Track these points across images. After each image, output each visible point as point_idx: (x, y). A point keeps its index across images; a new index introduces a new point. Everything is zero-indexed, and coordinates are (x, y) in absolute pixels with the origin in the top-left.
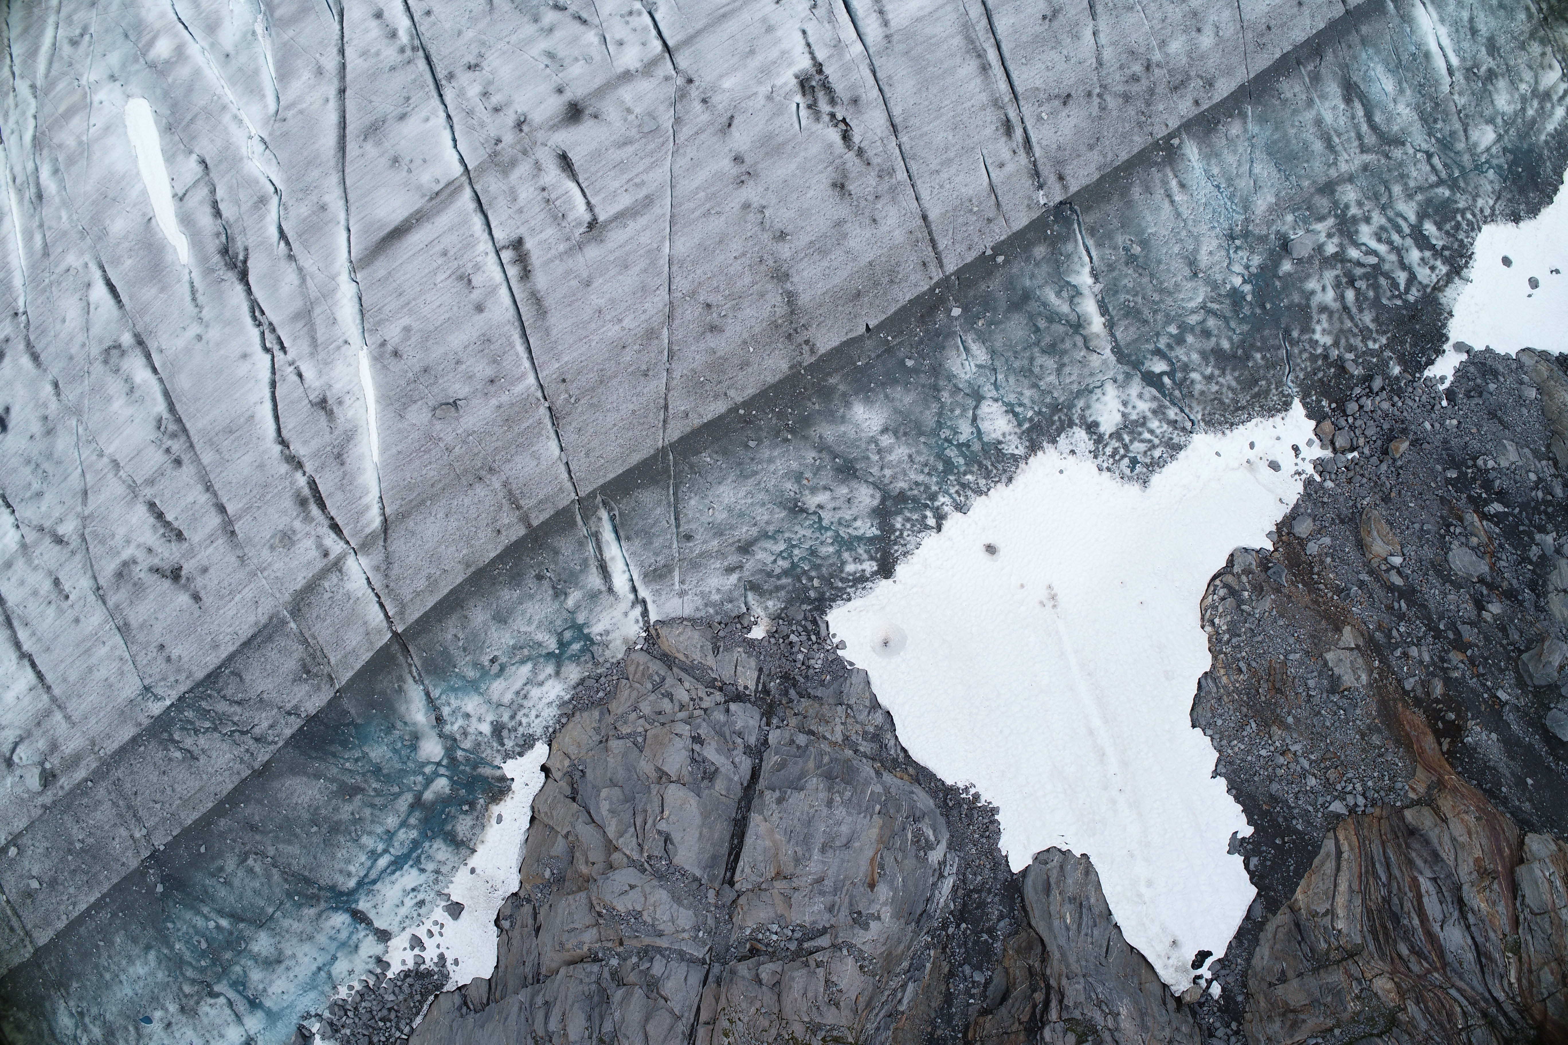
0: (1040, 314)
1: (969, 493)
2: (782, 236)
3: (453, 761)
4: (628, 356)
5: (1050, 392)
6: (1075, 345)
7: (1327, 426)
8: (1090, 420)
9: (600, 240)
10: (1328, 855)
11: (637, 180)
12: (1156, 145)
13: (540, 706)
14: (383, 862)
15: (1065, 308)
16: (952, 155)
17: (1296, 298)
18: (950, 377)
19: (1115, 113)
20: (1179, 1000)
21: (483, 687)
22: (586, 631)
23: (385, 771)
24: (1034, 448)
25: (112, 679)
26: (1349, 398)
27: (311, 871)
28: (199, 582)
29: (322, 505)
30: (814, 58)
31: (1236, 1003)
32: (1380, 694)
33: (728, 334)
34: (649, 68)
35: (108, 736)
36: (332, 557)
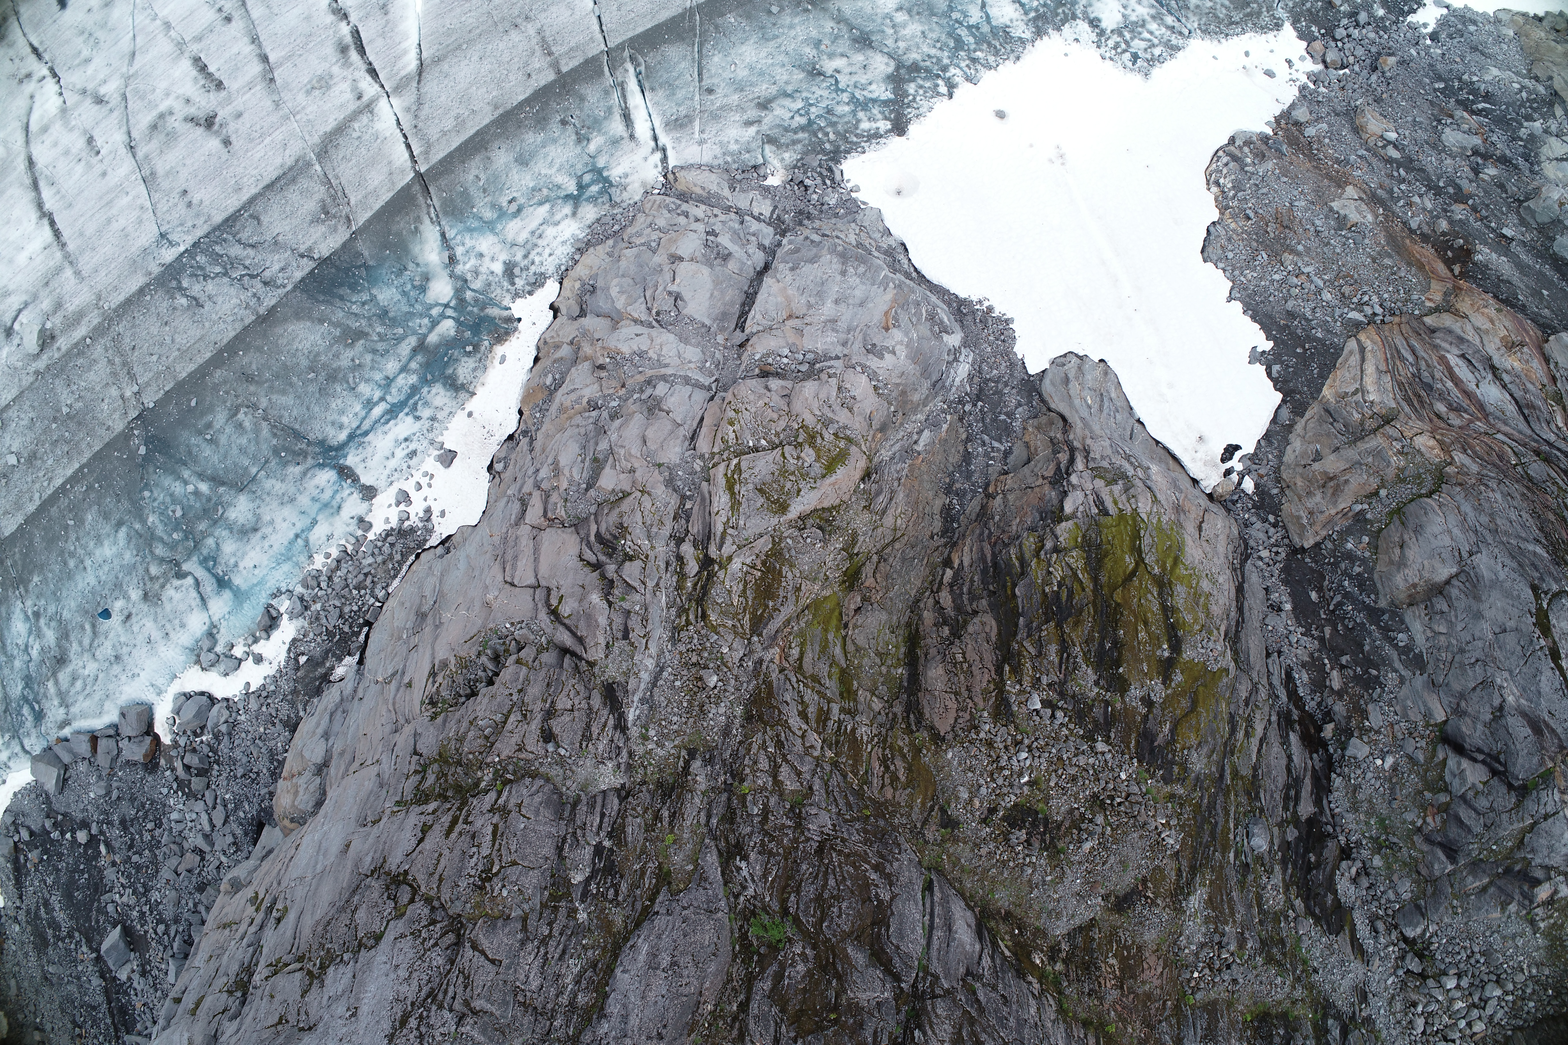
1: (979, 67)
3: (461, 302)
7: (1317, 46)
8: (1092, 16)
10: (1351, 352)
13: (555, 244)
14: (378, 411)
20: (1210, 496)
21: (499, 227)
22: (605, 174)
23: (391, 315)
25: (129, 229)
26: (1337, 27)
27: (302, 422)
28: (232, 127)
29: (362, 51)
31: (1271, 497)
32: (1387, 231)
35: (116, 288)
36: (365, 98)
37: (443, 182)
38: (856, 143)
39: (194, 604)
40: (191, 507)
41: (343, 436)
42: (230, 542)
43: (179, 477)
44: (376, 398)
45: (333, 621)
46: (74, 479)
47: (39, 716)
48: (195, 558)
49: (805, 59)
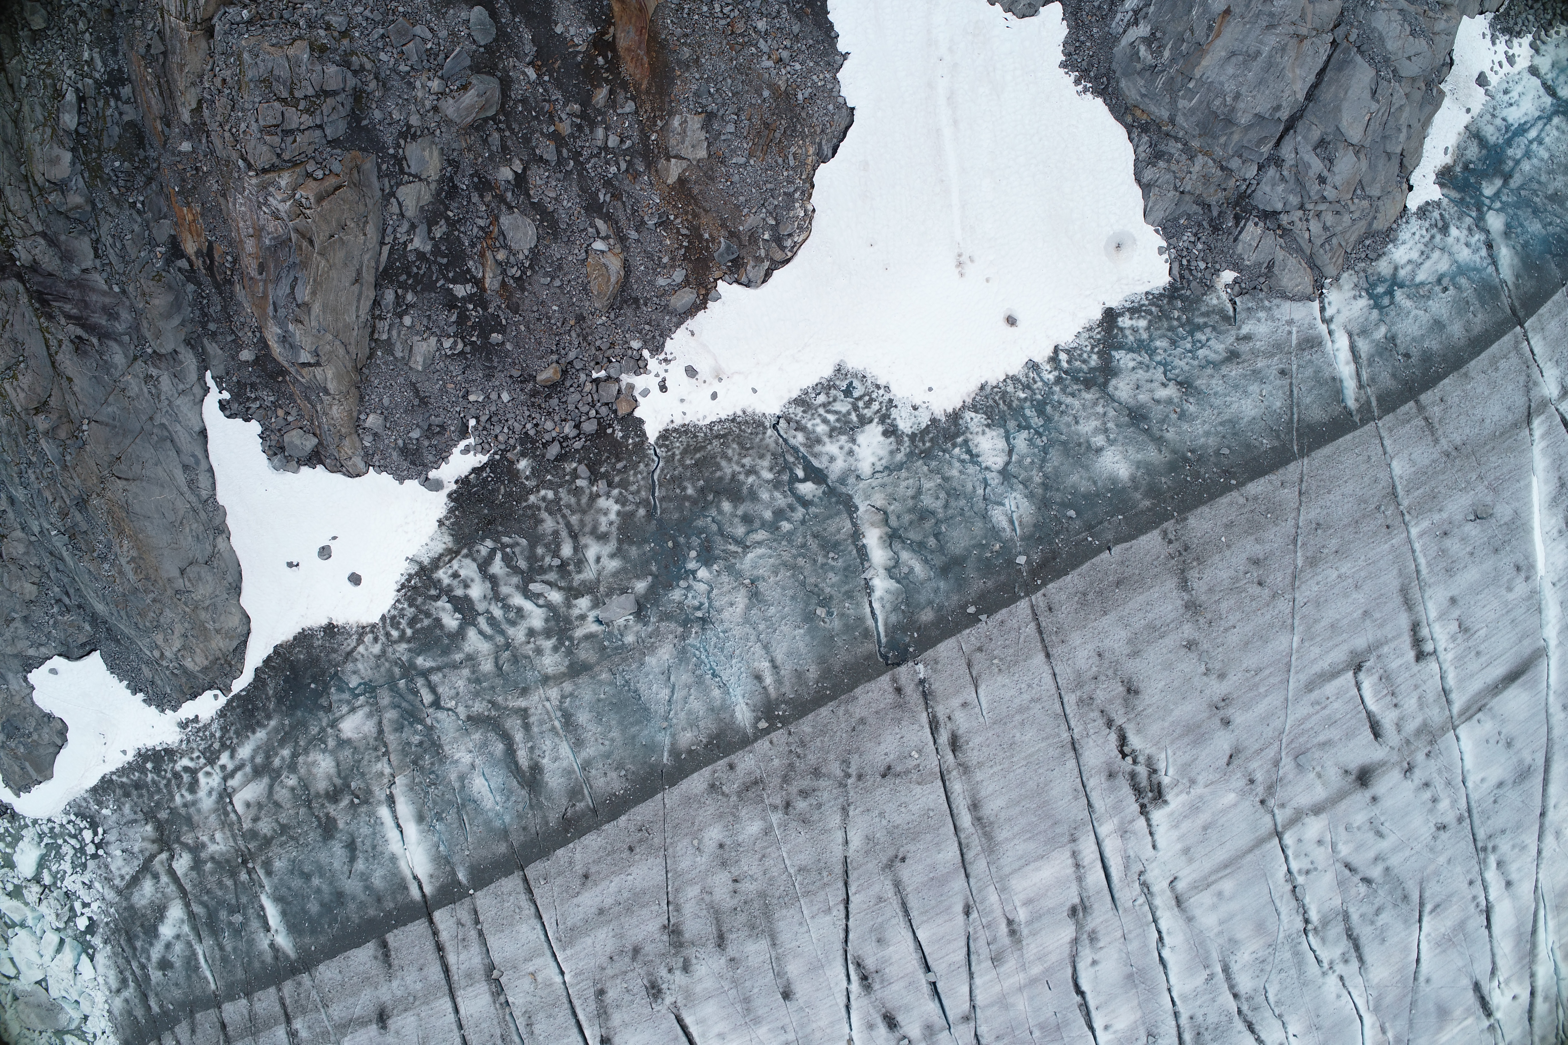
0: (932, 552)
1: (1024, 380)
2: (1190, 645)
3: (1479, 209)
4: (1334, 543)
5: (931, 471)
6: (898, 517)
7: (623, 410)
9: (1353, 653)
11: (1318, 707)
12: (785, 721)
13: (1411, 243)
14: (1534, 134)
15: (905, 555)
16: (1018, 718)
17: (634, 551)
18: (1030, 496)
19: (832, 757)
21: (1454, 268)
22: (1372, 302)
23: (1530, 210)
24: (955, 417)
26: (590, 437)
30: (1148, 820)
32: (663, 102)
33: (1244, 556)
34: (1296, 819)
37: (1502, 315)
38: (1153, 304)
44: (1536, 144)
49: (1194, 400)
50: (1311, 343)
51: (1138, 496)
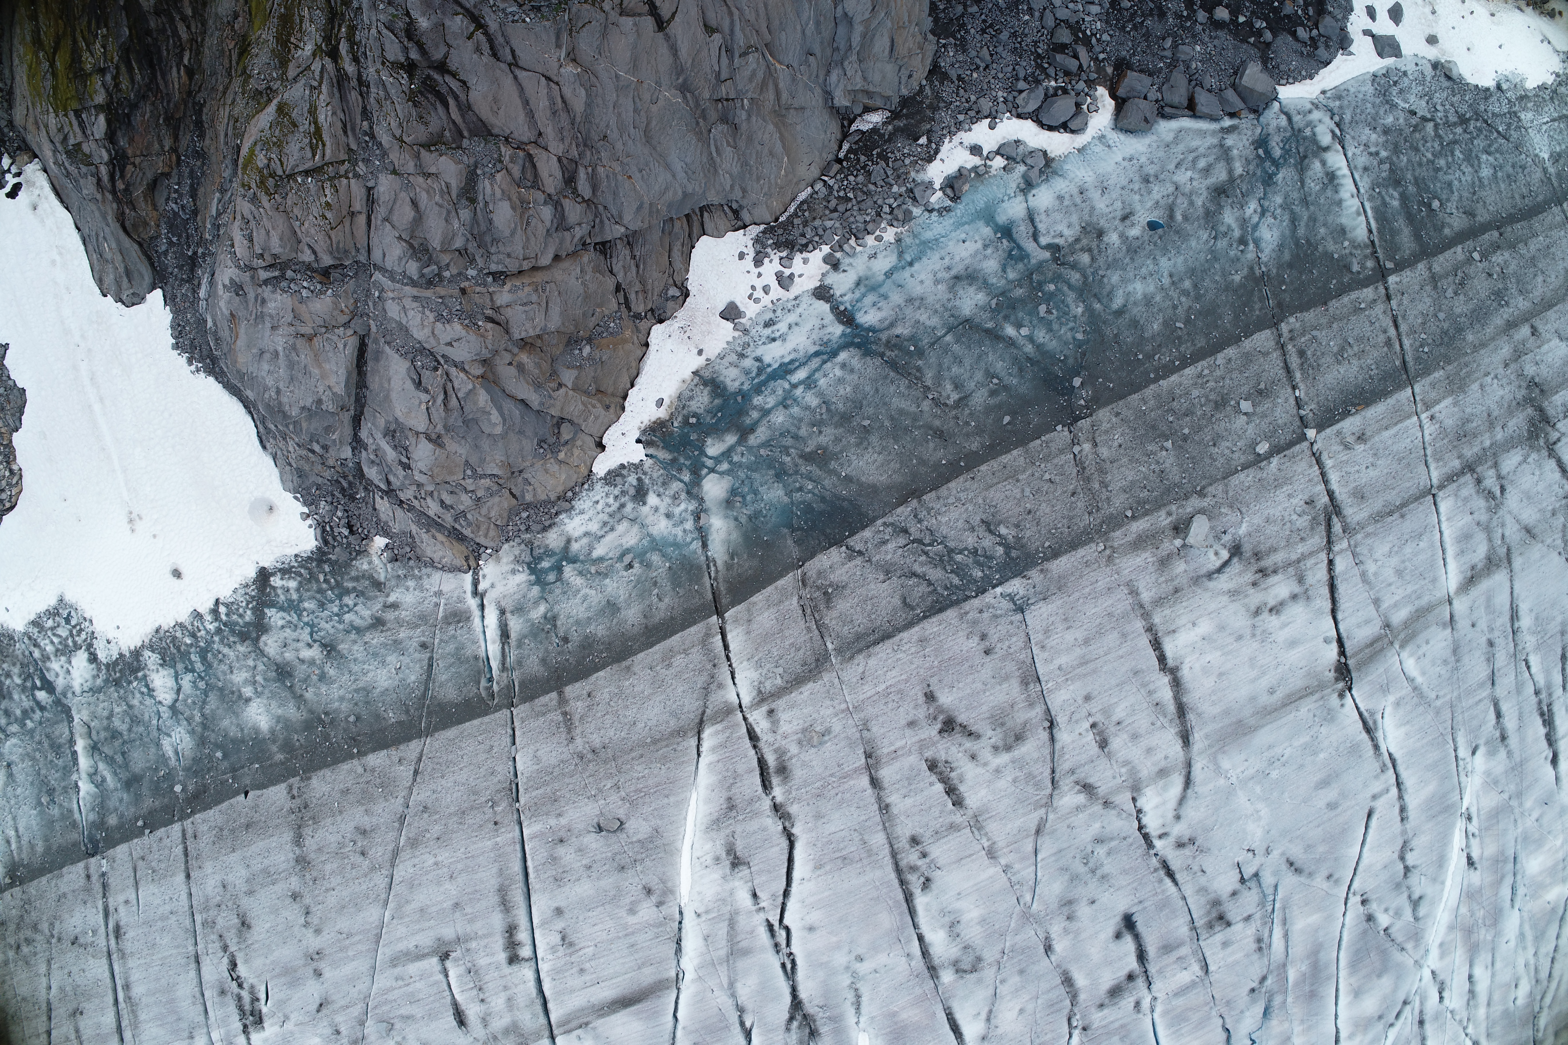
0: (120, 767)
1: (190, 628)
2: (295, 896)
3: (696, 471)
4: (436, 830)
5: (120, 698)
6: (97, 733)
8: (94, 666)
9: (440, 941)
11: (400, 983)
13: (591, 513)
14: (801, 375)
15: (101, 766)
16: (159, 924)
18: (192, 732)
20: (34, 157)
21: (645, 542)
22: (533, 577)
23: (772, 472)
24: (136, 654)
25: (1061, 627)
27: (886, 377)
28: (922, 714)
29: (762, 763)
30: (248, 1039)
33: (352, 825)
35: (1087, 564)
36: (764, 709)
37: (697, 601)
38: (302, 567)
39: (1043, 217)
40: (1030, 314)
41: (843, 356)
42: (989, 271)
43: (1039, 347)
44: (800, 389)
45: (877, 170)
46: (1169, 370)
47: (1261, 142)
48: (1033, 261)
49: (335, 663)
50: (459, 617)
51: (274, 748)
